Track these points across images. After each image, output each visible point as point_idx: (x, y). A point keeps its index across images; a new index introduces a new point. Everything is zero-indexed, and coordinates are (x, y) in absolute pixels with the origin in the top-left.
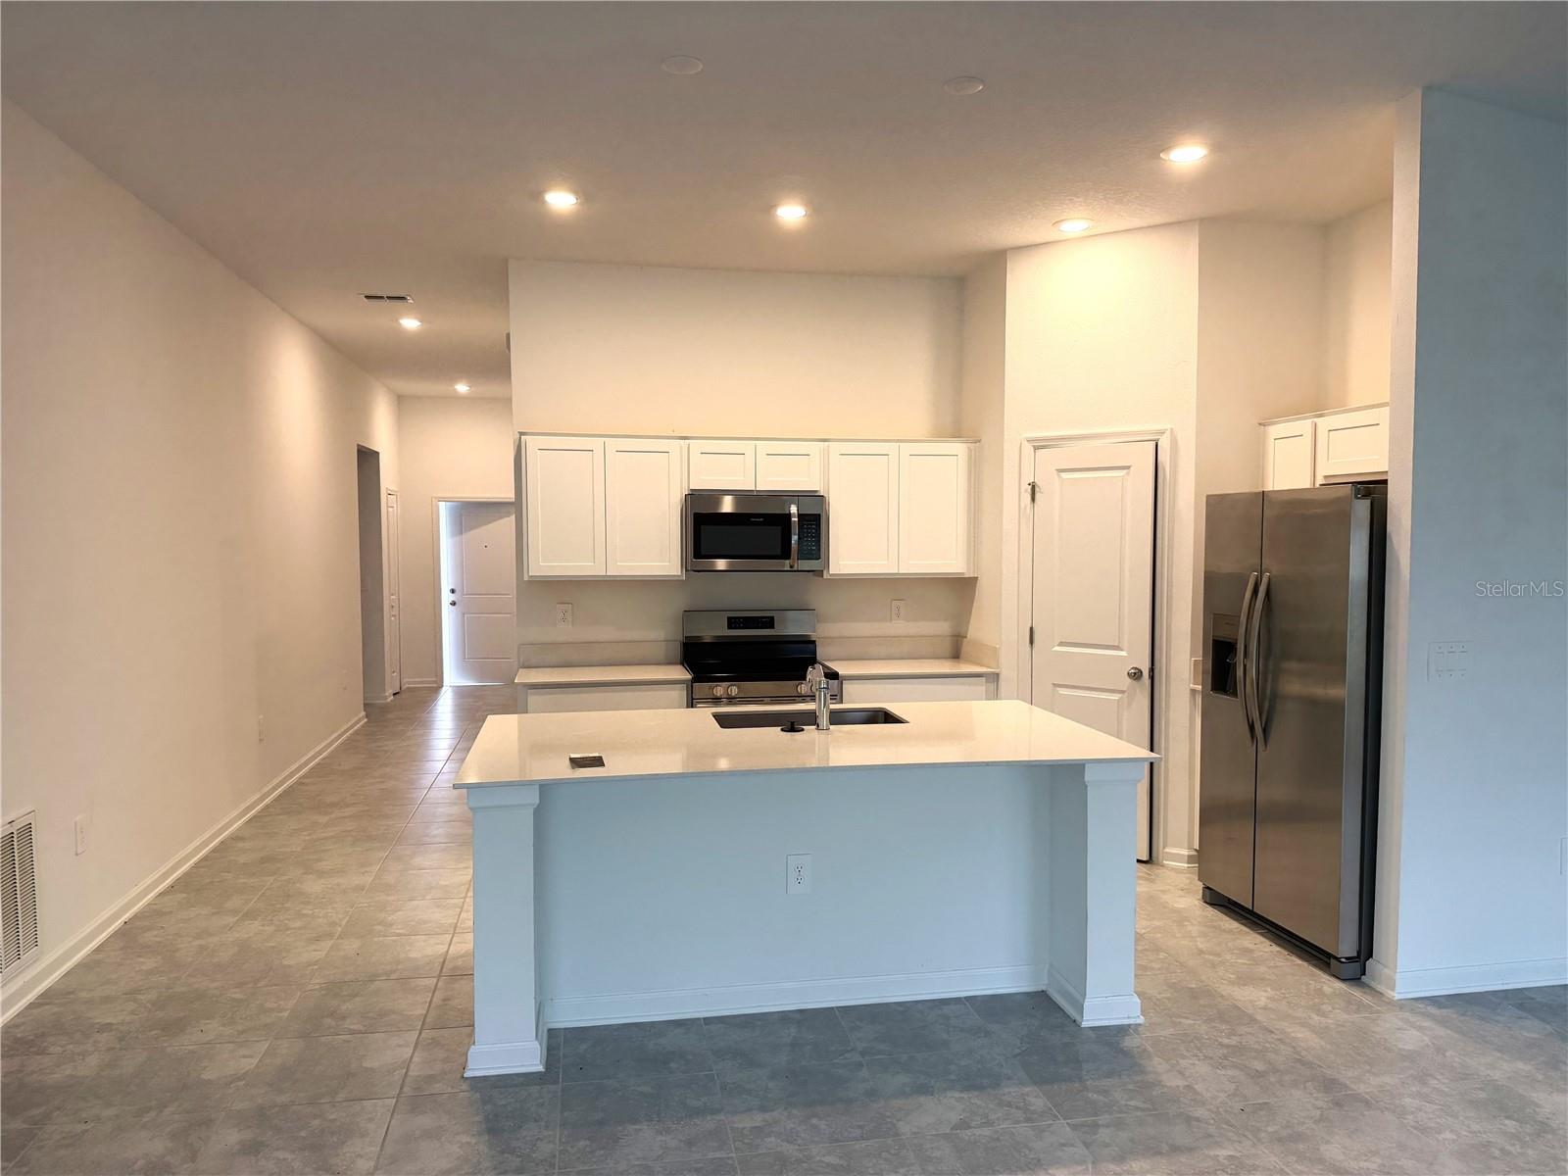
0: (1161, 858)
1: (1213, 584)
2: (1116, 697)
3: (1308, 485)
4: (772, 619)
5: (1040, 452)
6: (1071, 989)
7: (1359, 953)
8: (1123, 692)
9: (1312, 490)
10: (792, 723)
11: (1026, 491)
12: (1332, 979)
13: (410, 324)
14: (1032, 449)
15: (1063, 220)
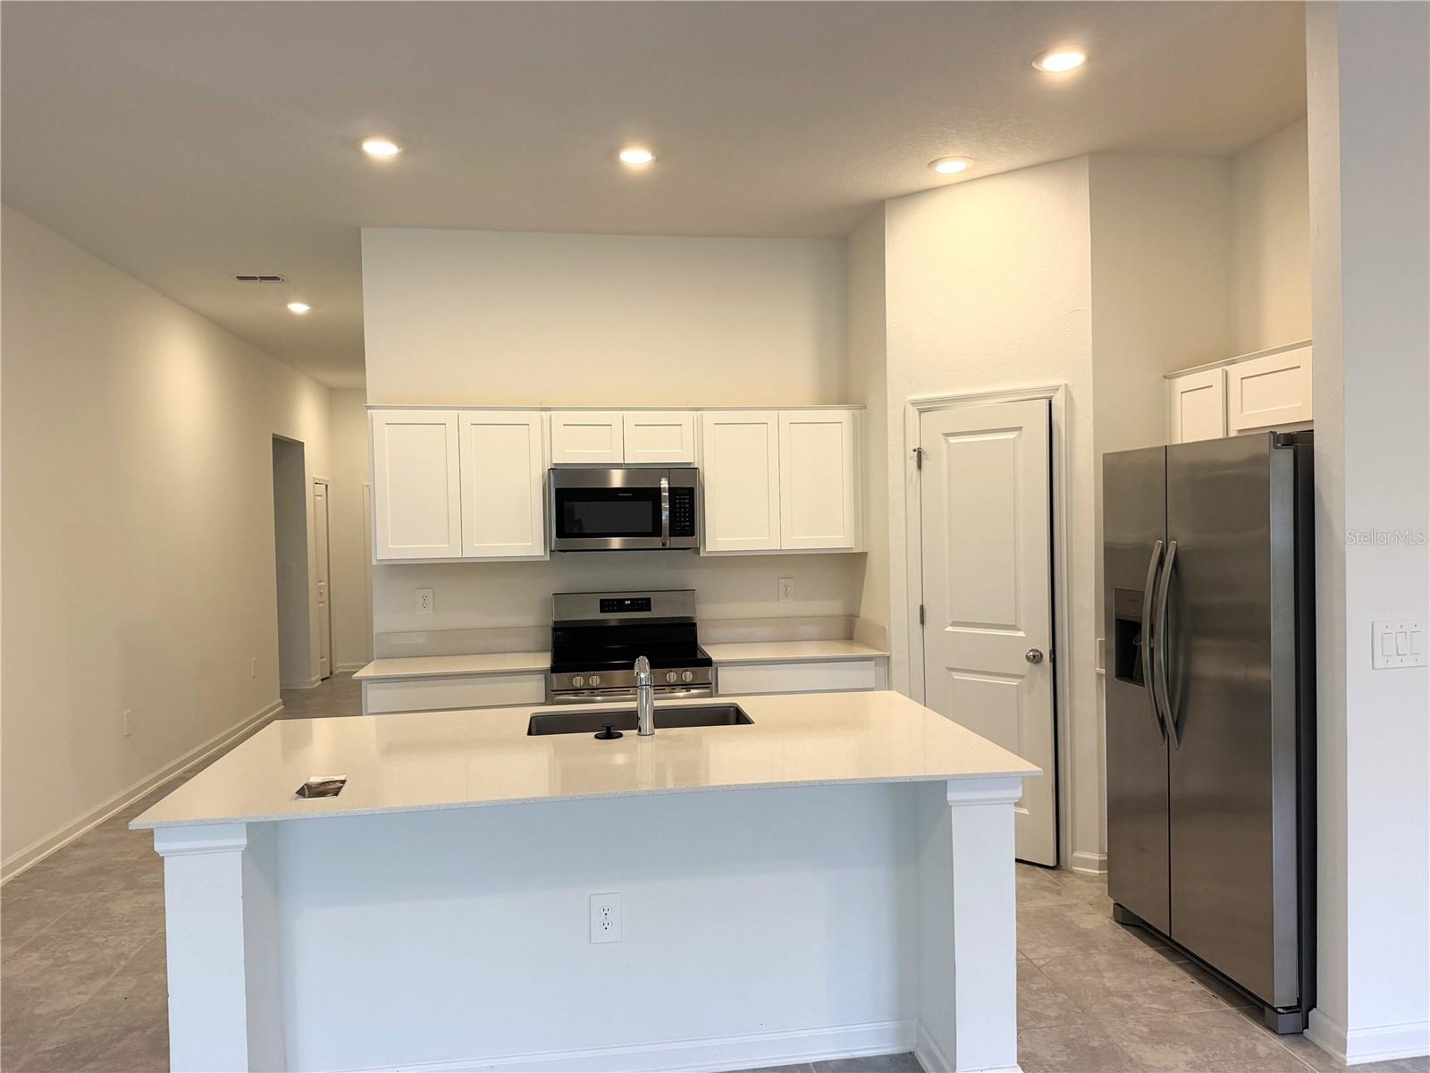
0: (1069, 865)
1: (1113, 556)
2: (1015, 682)
3: (1220, 435)
4: (648, 600)
5: (925, 415)
6: (938, 1053)
7: (1299, 1000)
8: (1022, 677)
9: (1226, 440)
10: (609, 729)
11: (912, 458)
12: (1268, 1033)
13: (299, 308)
14: (917, 412)
15: (941, 159)
